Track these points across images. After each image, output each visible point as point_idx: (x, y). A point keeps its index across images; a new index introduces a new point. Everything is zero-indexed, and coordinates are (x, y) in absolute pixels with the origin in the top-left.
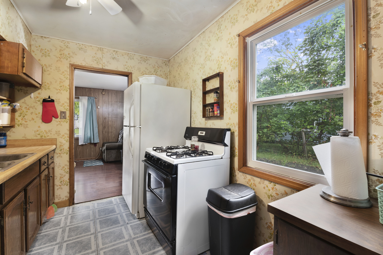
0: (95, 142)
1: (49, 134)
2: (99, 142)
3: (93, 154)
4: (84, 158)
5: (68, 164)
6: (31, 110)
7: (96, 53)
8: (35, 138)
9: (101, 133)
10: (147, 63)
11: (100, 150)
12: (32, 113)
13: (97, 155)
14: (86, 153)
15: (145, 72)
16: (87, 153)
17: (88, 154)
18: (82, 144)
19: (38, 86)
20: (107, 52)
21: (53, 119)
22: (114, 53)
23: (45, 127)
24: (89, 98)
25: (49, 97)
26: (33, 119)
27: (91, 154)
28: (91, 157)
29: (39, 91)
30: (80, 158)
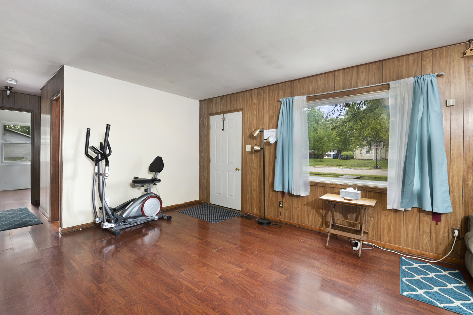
0: (435, 211)
2: (450, 210)
3: (426, 241)
4: (399, 244)
9: (458, 183)
11: (454, 237)
13: (442, 248)
14: (407, 234)
17: (412, 238)
18: (395, 208)
24: (419, 81)
27: (421, 240)
28: (422, 248)
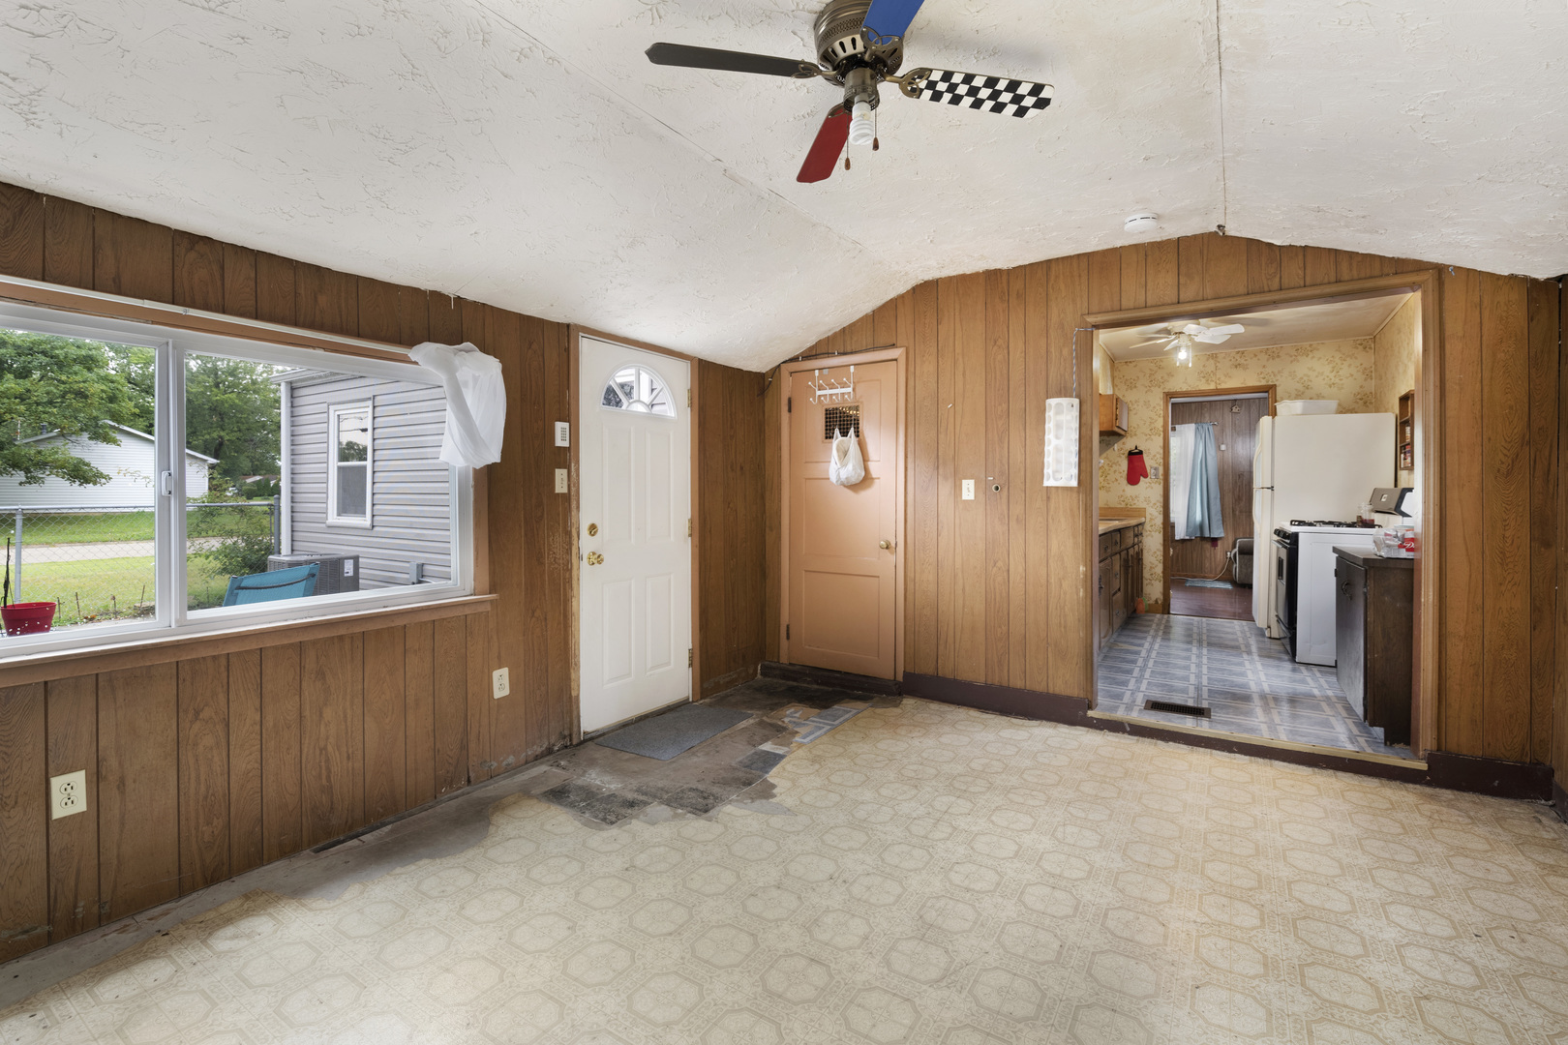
0: (1213, 536)
1: (1136, 502)
2: (1221, 534)
3: (1207, 565)
5: (1162, 548)
6: (1115, 467)
7: (1204, 366)
8: (1119, 506)
9: (1229, 514)
10: (1313, 357)
11: (1227, 558)
12: (1115, 471)
13: (1219, 569)
15: (1309, 376)
16: (1194, 562)
18: (1182, 538)
19: (1123, 433)
20: (1224, 358)
21: (1142, 478)
22: (1238, 357)
23: (1131, 490)
25: (1136, 448)
26: (1117, 480)
27: (1203, 566)
28: (1205, 572)
29: (1124, 440)
30: (1178, 571)
